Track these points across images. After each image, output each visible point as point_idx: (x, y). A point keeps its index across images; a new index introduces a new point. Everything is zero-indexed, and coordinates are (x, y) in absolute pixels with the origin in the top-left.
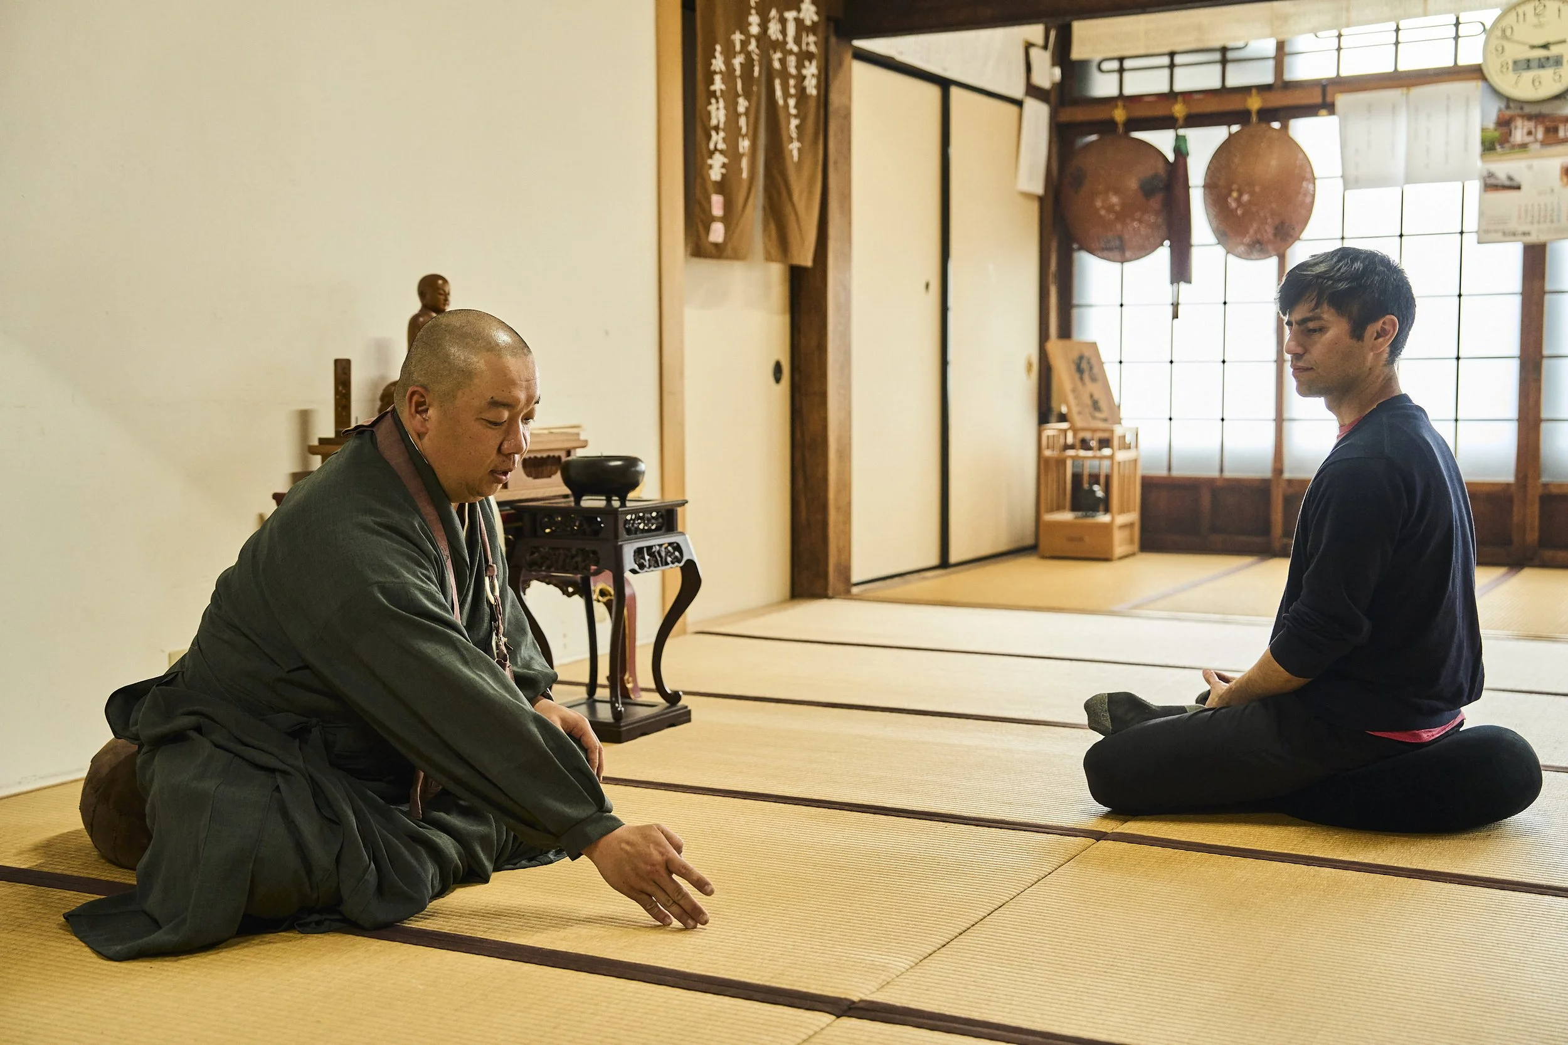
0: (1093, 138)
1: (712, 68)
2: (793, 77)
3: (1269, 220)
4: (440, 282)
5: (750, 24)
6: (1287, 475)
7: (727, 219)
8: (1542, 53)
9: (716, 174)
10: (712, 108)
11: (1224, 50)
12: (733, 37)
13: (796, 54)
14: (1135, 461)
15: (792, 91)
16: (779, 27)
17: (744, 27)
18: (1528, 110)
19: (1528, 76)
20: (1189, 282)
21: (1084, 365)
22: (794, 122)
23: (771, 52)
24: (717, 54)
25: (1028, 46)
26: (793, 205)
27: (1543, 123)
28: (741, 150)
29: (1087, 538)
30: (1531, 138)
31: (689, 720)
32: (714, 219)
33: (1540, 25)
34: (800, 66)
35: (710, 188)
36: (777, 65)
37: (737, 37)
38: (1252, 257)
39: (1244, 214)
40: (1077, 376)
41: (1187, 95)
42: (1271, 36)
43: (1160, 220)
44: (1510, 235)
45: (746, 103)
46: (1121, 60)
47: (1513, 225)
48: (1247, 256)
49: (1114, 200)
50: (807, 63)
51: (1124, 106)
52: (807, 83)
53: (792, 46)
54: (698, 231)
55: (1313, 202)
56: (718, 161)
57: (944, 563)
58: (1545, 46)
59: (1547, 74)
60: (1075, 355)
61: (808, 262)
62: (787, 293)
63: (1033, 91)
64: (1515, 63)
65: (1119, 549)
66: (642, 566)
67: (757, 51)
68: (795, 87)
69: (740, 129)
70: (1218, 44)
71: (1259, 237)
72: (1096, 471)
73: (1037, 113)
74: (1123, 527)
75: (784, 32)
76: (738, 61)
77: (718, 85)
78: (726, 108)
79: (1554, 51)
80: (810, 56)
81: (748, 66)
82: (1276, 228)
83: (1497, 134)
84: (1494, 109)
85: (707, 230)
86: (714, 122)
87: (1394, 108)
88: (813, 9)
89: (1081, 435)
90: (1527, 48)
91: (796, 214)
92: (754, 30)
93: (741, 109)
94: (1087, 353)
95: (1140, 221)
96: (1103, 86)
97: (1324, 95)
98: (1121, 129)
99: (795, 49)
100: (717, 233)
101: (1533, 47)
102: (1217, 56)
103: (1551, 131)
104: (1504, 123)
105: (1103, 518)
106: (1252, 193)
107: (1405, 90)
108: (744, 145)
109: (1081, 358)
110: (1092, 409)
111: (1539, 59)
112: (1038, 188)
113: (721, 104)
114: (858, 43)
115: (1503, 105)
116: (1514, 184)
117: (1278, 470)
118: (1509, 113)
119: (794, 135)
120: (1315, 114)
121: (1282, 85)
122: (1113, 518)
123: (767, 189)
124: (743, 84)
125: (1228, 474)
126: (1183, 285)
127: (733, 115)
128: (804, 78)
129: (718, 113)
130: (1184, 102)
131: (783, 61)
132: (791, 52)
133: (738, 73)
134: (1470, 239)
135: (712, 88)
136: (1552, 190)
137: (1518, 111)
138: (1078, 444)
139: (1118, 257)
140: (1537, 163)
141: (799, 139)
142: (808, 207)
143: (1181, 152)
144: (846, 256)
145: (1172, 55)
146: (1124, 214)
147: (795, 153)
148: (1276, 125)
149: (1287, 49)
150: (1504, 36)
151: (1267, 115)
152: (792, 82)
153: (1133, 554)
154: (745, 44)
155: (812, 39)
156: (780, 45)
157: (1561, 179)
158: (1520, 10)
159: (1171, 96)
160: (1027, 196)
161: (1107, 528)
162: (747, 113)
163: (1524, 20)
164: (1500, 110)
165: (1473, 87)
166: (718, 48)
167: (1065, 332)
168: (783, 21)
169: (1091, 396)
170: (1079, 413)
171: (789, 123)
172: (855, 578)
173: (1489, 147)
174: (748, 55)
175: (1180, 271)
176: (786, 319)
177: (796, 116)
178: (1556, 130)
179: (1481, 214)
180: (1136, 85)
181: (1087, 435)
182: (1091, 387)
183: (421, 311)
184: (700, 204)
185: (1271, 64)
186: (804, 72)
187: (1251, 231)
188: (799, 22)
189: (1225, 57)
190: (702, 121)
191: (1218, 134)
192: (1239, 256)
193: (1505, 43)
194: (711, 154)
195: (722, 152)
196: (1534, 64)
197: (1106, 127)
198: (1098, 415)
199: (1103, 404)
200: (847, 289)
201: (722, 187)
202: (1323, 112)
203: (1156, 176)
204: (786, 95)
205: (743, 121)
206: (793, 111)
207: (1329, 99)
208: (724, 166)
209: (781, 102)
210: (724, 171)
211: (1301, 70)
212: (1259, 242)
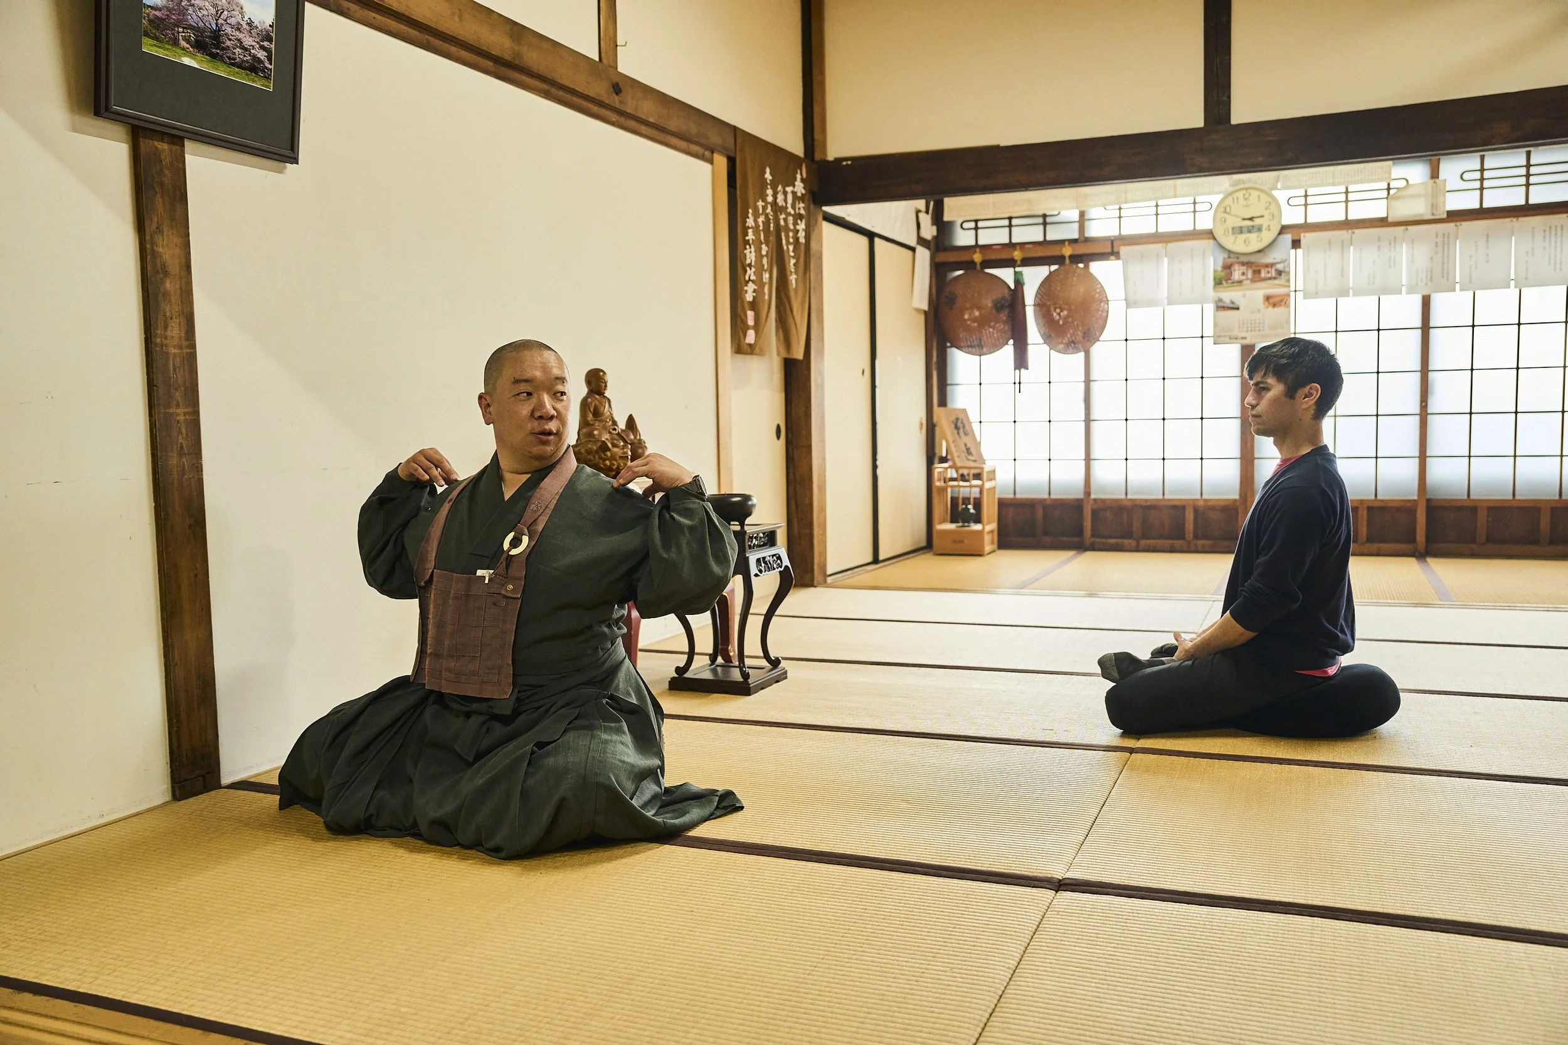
0: (960, 272)
1: (747, 225)
2: (792, 230)
3: (1080, 328)
4: (601, 373)
5: (767, 195)
6: (1093, 496)
7: (757, 327)
8: (1249, 223)
9: (749, 297)
10: (747, 252)
11: (1044, 216)
12: (758, 204)
13: (793, 215)
14: (995, 488)
15: (791, 240)
16: (783, 197)
17: (763, 197)
18: (1242, 259)
19: (1242, 237)
20: (1027, 368)
21: (959, 424)
22: (793, 261)
23: (779, 214)
24: (750, 215)
25: (918, 212)
26: (794, 318)
27: (1251, 267)
28: (764, 280)
29: (966, 541)
30: (1244, 277)
31: (786, 678)
32: (748, 328)
33: (1247, 206)
34: (795, 224)
35: (747, 306)
36: (782, 223)
37: (760, 204)
38: (1069, 352)
39: (1064, 324)
40: (956, 432)
41: (1022, 245)
42: (1077, 208)
43: (1006, 328)
44: (1233, 339)
45: (766, 248)
46: (976, 221)
47: (1235, 333)
48: (1064, 351)
49: (977, 313)
50: (799, 222)
51: (980, 252)
52: (799, 235)
53: (790, 210)
54: (739, 336)
55: (1107, 316)
56: (751, 287)
57: (876, 560)
58: (1251, 219)
59: (1253, 236)
60: (954, 418)
61: (799, 355)
62: (783, 376)
63: (921, 241)
64: (1233, 229)
65: (988, 548)
66: (761, 571)
67: (772, 213)
68: (793, 238)
69: (764, 266)
70: (1041, 213)
71: (1074, 338)
72: (968, 496)
73: (923, 255)
74: (989, 533)
75: (785, 201)
76: (761, 219)
77: (751, 236)
78: (755, 252)
79: (1257, 222)
80: (801, 217)
81: (767, 223)
82: (1084, 333)
83: (1223, 274)
84: (1221, 257)
85: (745, 335)
86: (748, 261)
87: (1158, 257)
88: (802, 185)
89: (961, 471)
90: (1240, 220)
91: (795, 324)
92: (770, 199)
93: (764, 252)
94: (961, 416)
95: (993, 328)
96: (963, 238)
97: (1112, 247)
98: (978, 267)
99: (792, 212)
100: (751, 337)
101: (1244, 219)
102: (1041, 220)
103: (1257, 272)
104: (1228, 267)
105: (977, 527)
106: (1069, 310)
107: (1164, 245)
108: (766, 276)
109: (957, 419)
110: (966, 454)
111: (1248, 227)
112: (925, 306)
113: (753, 249)
114: (825, 208)
115: (1226, 256)
116: (1236, 306)
117: (1088, 493)
118: (1231, 260)
119: (793, 270)
120: (1108, 259)
121: (1085, 240)
122: (984, 527)
123: (777, 307)
124: (764, 235)
125: (1053, 496)
126: (1023, 370)
127: (759, 256)
128: (798, 231)
129: (750, 256)
130: (1020, 249)
131: (785, 220)
132: (790, 214)
133: (761, 228)
134: (1208, 342)
135: (747, 238)
136: (1259, 310)
137: (1236, 260)
138: (959, 478)
139: (978, 353)
140: (1249, 293)
141: (796, 273)
142: (802, 318)
143: (1019, 283)
144: (821, 352)
145: (1010, 219)
146: (983, 322)
147: (794, 282)
148: (1081, 265)
149: (1087, 217)
150: (1225, 212)
151: (1076, 259)
152: (791, 234)
153: (994, 551)
154: (764, 208)
155: (802, 205)
156: (783, 209)
157: (1264, 304)
158: (1235, 195)
159: (1011, 246)
160: (918, 310)
161: (980, 533)
162: (767, 255)
163: (1237, 202)
164: (1224, 258)
165: (1208, 243)
166: (750, 211)
167: (943, 403)
168: (785, 193)
169: (966, 445)
170: (959, 457)
171: (790, 262)
172: (829, 572)
173: (1218, 282)
174: (767, 215)
175: (1021, 361)
176: (783, 395)
177: (793, 257)
178: (1259, 272)
179: (1215, 325)
180: (986, 238)
181: (965, 472)
182: (965, 439)
183: (588, 393)
184: (740, 317)
185: (1076, 225)
186: (798, 227)
187: (1069, 335)
188: (794, 193)
189: (1045, 221)
190: (741, 261)
191: (1042, 272)
192: (1059, 352)
193: (1226, 216)
194: (747, 283)
195: (753, 281)
196: (1245, 230)
197: (969, 265)
198: (970, 457)
199: (973, 450)
200: (821, 373)
201: (753, 305)
202: (1112, 257)
203: (1004, 298)
204: (788, 243)
205: (765, 261)
206: (792, 254)
207: (1116, 250)
208: (754, 291)
209: (785, 248)
210: (754, 294)
211: (1095, 230)
212: (1073, 342)
